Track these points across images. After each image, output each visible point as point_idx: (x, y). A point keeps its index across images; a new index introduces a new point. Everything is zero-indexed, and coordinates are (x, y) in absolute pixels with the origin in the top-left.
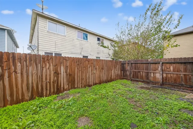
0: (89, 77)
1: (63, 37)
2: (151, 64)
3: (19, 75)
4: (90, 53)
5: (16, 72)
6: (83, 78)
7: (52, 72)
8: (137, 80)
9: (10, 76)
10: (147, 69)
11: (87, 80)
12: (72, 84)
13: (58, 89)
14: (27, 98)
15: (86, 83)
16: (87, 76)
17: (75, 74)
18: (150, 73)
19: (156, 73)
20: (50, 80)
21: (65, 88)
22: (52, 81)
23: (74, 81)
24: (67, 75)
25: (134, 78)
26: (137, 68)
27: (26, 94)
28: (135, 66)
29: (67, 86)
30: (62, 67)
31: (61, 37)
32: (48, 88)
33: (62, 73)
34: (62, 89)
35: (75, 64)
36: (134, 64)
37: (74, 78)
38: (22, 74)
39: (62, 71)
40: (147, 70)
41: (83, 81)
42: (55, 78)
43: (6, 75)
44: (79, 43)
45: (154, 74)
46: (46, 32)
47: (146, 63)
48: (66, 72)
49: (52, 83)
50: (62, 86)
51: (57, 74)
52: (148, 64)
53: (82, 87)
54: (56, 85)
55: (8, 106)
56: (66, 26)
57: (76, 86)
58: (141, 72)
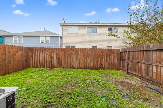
0: (74, 62)
1: (76, 35)
2: (154, 52)
3: (37, 56)
4: (100, 43)
5: (36, 55)
6: (68, 62)
7: (49, 56)
8: (134, 73)
9: (34, 57)
10: (147, 59)
11: (72, 64)
12: (60, 64)
13: (52, 66)
14: (39, 67)
15: (71, 66)
16: (72, 61)
17: (62, 59)
18: (151, 66)
19: (161, 66)
20: (48, 60)
21: (56, 66)
22: (49, 61)
23: (62, 63)
24: (57, 58)
25: (131, 70)
26: (135, 58)
27: (39, 65)
28: (133, 55)
29: (57, 65)
30: (54, 54)
31: (75, 35)
32: (47, 64)
33: (54, 57)
34: (54, 66)
35: (63, 52)
36: (132, 52)
37: (62, 61)
38: (38, 56)
39: (54, 56)
40: (148, 61)
41: (68, 63)
42: (51, 60)
43: (33, 56)
44: (88, 36)
45: (158, 68)
46: (66, 34)
47: (146, 51)
48: (57, 57)
49: (49, 62)
50: (54, 65)
51: (51, 57)
52: (149, 52)
53: (67, 68)
54: (51, 63)
55: (33, 68)
56: (78, 27)
57: (63, 67)
58: (140, 64)
